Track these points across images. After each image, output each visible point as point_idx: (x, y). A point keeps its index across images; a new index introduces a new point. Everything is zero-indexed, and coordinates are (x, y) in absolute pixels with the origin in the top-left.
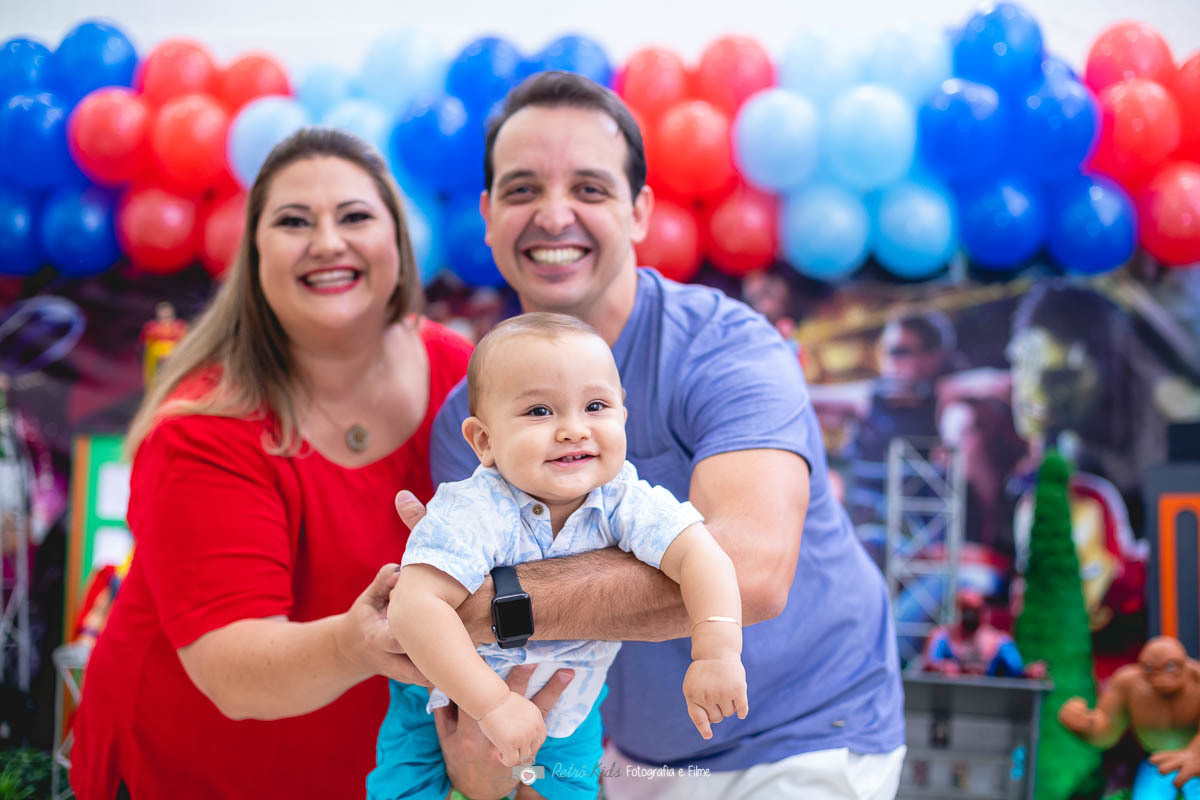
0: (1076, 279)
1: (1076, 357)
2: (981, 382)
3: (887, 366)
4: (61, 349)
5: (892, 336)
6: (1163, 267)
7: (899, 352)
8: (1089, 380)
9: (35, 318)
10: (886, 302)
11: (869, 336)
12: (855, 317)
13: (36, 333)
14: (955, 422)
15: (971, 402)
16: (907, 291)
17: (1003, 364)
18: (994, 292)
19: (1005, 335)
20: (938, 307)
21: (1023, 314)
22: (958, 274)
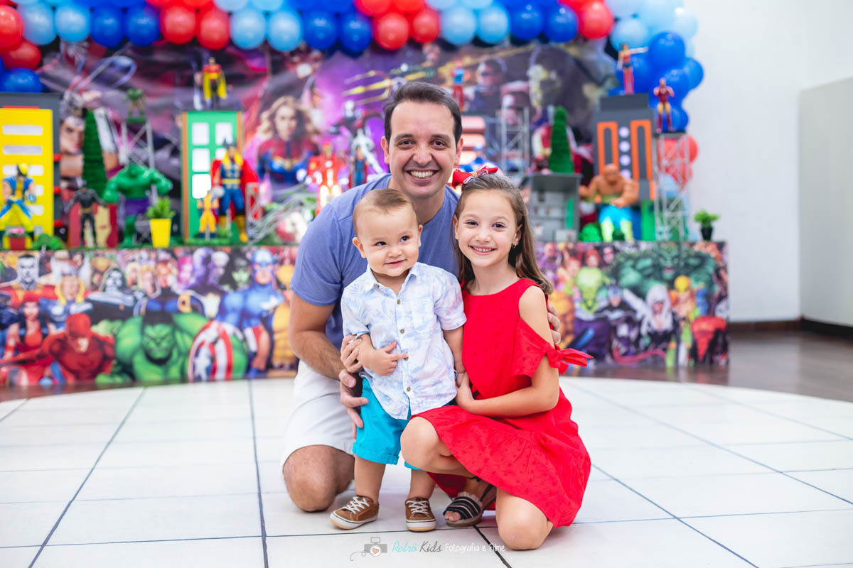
0: (553, 44)
1: (553, 76)
2: (517, 86)
3: (480, 80)
4: (125, 79)
5: (482, 68)
6: (586, 40)
7: (484, 74)
8: (558, 85)
9: (112, 65)
10: (480, 54)
11: (473, 68)
12: (468, 60)
13: (112, 71)
14: (508, 101)
15: (514, 93)
16: (487, 50)
17: (526, 78)
18: (521, 50)
19: (526, 68)
20: (500, 56)
21: (533, 58)
22: (507, 43)
